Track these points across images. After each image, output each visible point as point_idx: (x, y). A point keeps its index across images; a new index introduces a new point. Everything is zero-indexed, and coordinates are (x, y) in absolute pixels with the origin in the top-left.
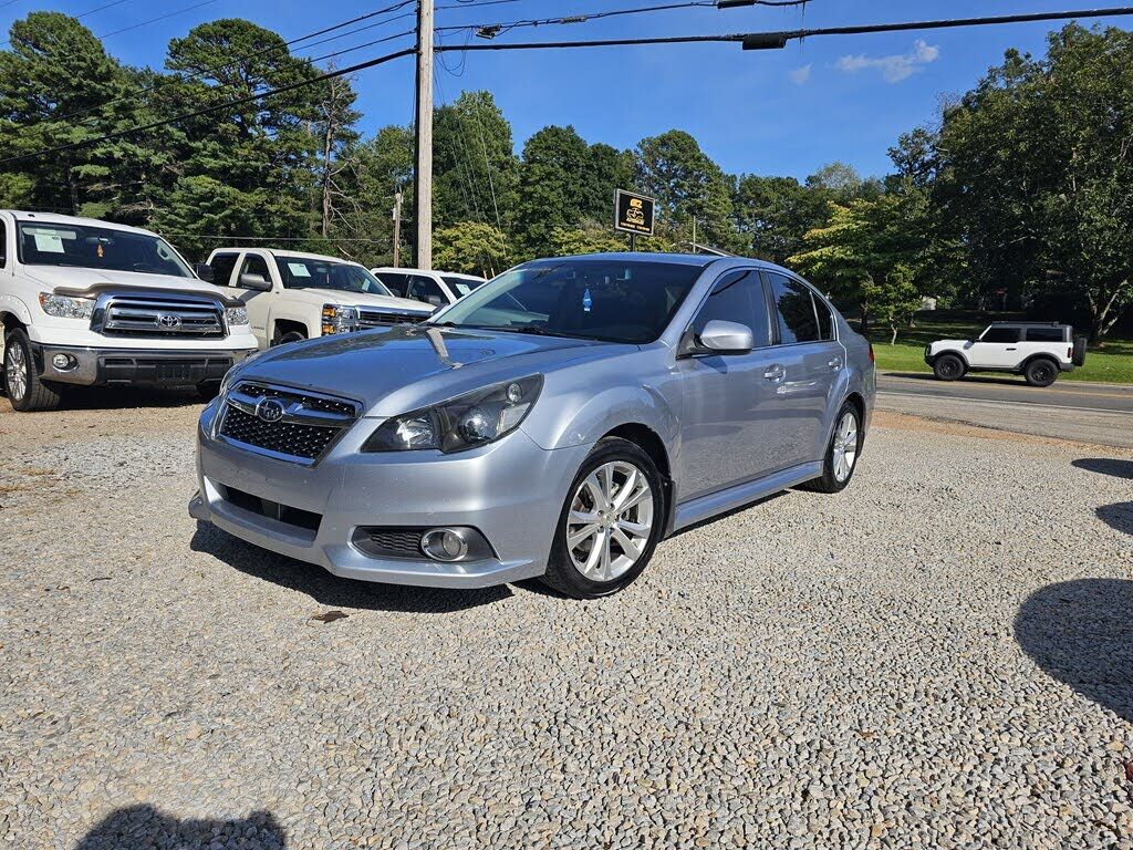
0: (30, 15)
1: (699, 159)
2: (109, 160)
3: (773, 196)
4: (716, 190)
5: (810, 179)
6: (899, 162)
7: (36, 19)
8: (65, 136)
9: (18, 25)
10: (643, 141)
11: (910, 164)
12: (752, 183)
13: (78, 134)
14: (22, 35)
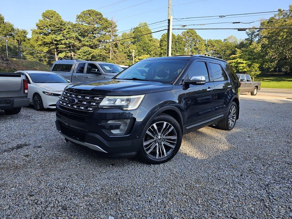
0: (46, 11)
1: (197, 36)
2: (65, 44)
3: (216, 44)
4: (202, 44)
5: (225, 40)
6: (248, 35)
7: (48, 12)
8: (56, 39)
9: (44, 13)
10: (183, 32)
11: (251, 35)
12: (210, 41)
13: (58, 38)
14: (45, 16)
